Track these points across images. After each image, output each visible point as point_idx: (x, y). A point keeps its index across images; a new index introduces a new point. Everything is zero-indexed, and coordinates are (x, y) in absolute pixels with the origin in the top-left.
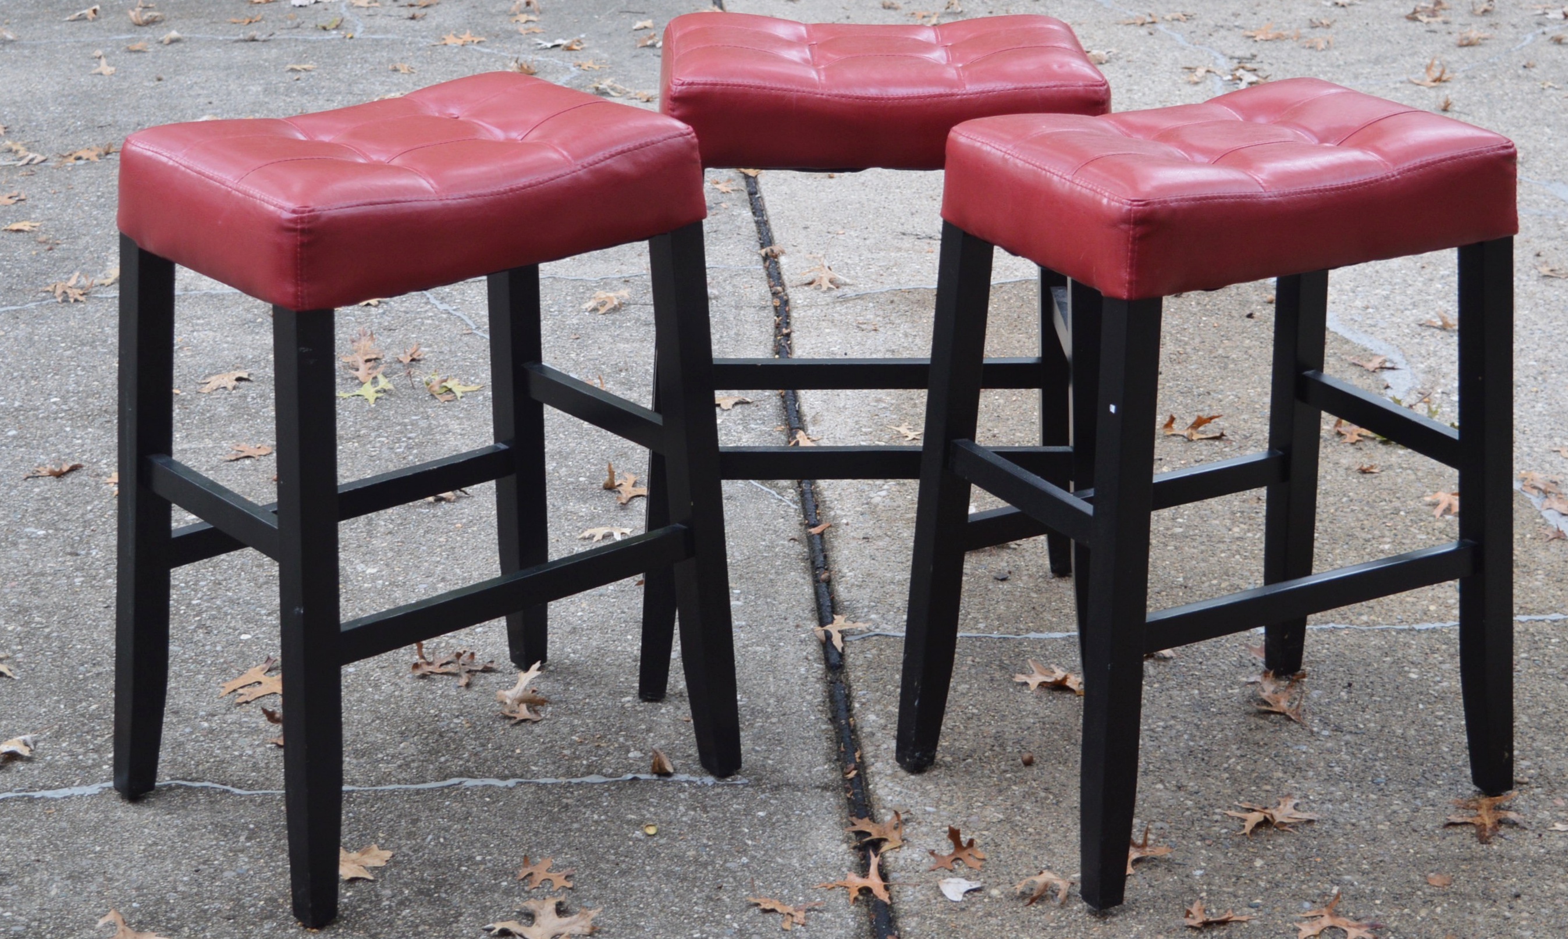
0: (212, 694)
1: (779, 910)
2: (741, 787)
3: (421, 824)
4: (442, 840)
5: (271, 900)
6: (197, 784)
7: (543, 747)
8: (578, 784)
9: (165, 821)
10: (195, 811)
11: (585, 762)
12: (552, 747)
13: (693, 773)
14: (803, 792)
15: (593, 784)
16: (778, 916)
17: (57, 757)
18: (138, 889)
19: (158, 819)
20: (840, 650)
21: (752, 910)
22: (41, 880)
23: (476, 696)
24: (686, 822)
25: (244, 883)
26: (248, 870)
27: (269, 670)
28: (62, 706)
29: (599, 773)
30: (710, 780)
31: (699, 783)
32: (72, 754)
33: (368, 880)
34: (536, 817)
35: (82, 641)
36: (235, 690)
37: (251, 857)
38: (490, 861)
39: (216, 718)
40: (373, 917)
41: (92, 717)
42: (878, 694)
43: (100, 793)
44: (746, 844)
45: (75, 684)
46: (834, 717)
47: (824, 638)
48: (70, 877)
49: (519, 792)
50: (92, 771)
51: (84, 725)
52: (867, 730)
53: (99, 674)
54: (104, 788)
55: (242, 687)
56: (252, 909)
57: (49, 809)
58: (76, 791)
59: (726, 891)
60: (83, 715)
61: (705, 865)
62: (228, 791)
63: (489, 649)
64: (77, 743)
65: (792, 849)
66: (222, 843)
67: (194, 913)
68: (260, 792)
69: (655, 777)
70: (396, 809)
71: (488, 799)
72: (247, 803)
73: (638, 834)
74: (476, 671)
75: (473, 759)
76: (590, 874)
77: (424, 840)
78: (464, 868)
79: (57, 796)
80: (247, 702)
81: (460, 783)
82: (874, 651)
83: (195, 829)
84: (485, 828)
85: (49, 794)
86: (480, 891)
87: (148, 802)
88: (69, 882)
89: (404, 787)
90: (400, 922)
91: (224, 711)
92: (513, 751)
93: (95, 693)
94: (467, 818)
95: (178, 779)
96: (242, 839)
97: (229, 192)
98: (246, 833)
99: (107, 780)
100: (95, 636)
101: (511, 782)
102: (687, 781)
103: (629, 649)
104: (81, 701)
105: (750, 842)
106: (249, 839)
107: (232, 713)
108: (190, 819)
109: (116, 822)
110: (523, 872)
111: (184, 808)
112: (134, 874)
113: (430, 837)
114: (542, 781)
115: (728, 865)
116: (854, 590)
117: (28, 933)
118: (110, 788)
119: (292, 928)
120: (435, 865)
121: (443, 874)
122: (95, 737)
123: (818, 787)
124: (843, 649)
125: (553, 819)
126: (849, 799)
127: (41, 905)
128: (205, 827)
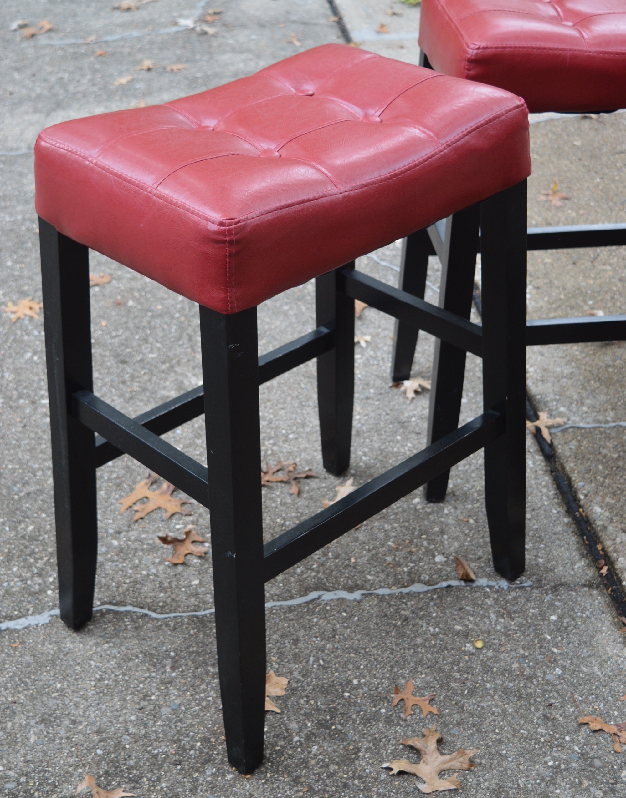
0: (115, 510)
1: (606, 730)
2: (529, 589)
3: (300, 645)
4: (321, 662)
5: (205, 740)
6: (122, 609)
7: (370, 554)
8: (408, 594)
9: (105, 651)
10: (126, 638)
11: (405, 569)
12: (377, 554)
13: (489, 576)
14: (576, 591)
15: (419, 593)
16: (606, 736)
17: (12, 583)
18: (99, 732)
19: (99, 649)
20: (549, 441)
21: (583, 729)
22: (20, 725)
23: (306, 504)
24: (500, 631)
25: (180, 721)
26: (179, 705)
27: (152, 484)
28: (7, 529)
29: (420, 581)
30: (504, 584)
31: (497, 587)
32: (24, 580)
33: (276, 713)
34: (387, 633)
35: (11, 461)
36: (130, 507)
37: (179, 690)
38: (365, 684)
39: (122, 535)
40: (291, 757)
41: (33, 539)
42: (593, 485)
43: (50, 621)
44: (553, 652)
45: (13, 505)
46: (568, 509)
47: (534, 431)
48: (43, 721)
49: (366, 605)
50: (40, 597)
51: (26, 547)
52: (599, 523)
53: (28, 494)
54: (52, 616)
55: (135, 504)
56: (192, 752)
57: (15, 642)
58: (32, 620)
59: (556, 708)
60: (23, 537)
61: (529, 678)
62: (146, 615)
63: (303, 455)
64: (24, 567)
65: (589, 656)
66: (154, 674)
67: (148, 760)
68: (172, 615)
69: (463, 583)
70: (278, 629)
71: (344, 614)
72: (164, 627)
73: (469, 647)
74: (300, 478)
75: (321, 569)
76: (446, 696)
77: (307, 662)
78: (347, 694)
79: (18, 627)
80: (142, 518)
81: (319, 597)
82: (574, 442)
83: (130, 660)
84: (351, 647)
85: (11, 624)
86: (367, 721)
87: (89, 630)
88: (42, 726)
89: (278, 603)
90: (313, 762)
91: (126, 528)
92: (349, 560)
93: (29, 513)
94: (334, 637)
95: (106, 603)
96: (168, 669)
97: (149, 198)
98: (169, 661)
99: (52, 608)
100: (20, 455)
101: (357, 595)
102: (488, 586)
103: (402, 450)
104: (20, 522)
105: (555, 650)
106: (173, 668)
107: (132, 530)
108: (123, 648)
109: (67, 653)
110: (396, 698)
111: (117, 636)
112: (92, 715)
113: (312, 659)
114: (381, 592)
115: (548, 677)
116: (540, 384)
117: (19, 791)
118: (56, 616)
119: (229, 773)
120: (325, 691)
121: (333, 702)
122: (36, 560)
123: (584, 586)
124: (551, 441)
125: (401, 635)
126: (610, 595)
127: (25, 755)
128: (137, 657)
